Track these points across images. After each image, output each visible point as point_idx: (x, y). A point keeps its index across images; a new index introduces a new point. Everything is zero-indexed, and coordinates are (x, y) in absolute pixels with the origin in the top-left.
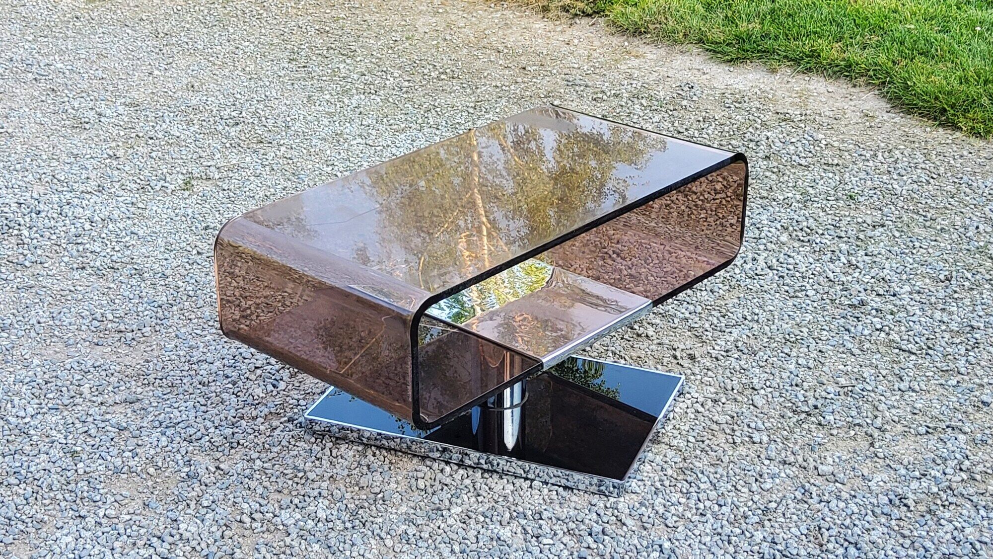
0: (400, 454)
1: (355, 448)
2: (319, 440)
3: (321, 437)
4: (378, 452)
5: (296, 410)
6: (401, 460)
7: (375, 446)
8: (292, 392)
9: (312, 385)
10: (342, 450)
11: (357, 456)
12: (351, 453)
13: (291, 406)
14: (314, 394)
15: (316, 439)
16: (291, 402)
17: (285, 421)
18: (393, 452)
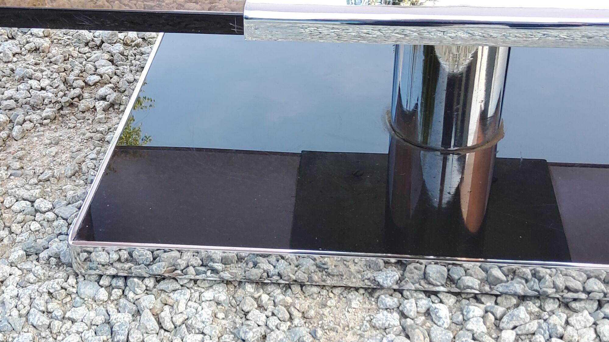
0: (315, 290)
1: (208, 295)
2: (117, 292)
3: (121, 283)
4: (265, 298)
5: (35, 226)
6: (325, 306)
7: (251, 282)
8: (11, 184)
9: (46, 160)
10: (182, 307)
11: (221, 315)
12: (206, 312)
13: (20, 217)
14: (59, 179)
15: (109, 288)
16: (17, 207)
17: (20, 257)
18: (296, 289)
